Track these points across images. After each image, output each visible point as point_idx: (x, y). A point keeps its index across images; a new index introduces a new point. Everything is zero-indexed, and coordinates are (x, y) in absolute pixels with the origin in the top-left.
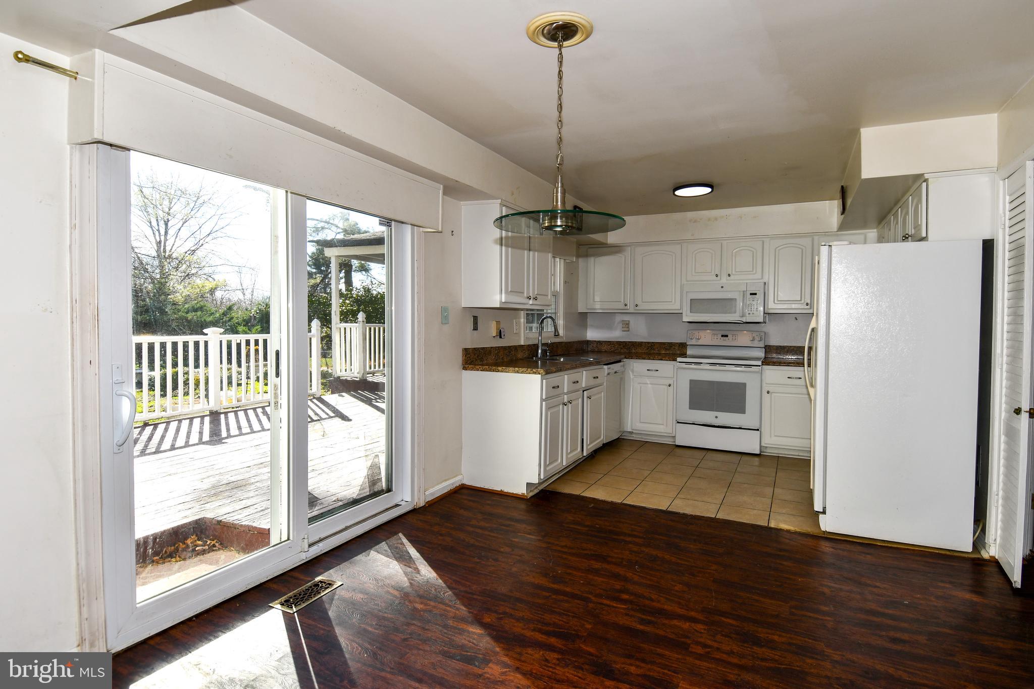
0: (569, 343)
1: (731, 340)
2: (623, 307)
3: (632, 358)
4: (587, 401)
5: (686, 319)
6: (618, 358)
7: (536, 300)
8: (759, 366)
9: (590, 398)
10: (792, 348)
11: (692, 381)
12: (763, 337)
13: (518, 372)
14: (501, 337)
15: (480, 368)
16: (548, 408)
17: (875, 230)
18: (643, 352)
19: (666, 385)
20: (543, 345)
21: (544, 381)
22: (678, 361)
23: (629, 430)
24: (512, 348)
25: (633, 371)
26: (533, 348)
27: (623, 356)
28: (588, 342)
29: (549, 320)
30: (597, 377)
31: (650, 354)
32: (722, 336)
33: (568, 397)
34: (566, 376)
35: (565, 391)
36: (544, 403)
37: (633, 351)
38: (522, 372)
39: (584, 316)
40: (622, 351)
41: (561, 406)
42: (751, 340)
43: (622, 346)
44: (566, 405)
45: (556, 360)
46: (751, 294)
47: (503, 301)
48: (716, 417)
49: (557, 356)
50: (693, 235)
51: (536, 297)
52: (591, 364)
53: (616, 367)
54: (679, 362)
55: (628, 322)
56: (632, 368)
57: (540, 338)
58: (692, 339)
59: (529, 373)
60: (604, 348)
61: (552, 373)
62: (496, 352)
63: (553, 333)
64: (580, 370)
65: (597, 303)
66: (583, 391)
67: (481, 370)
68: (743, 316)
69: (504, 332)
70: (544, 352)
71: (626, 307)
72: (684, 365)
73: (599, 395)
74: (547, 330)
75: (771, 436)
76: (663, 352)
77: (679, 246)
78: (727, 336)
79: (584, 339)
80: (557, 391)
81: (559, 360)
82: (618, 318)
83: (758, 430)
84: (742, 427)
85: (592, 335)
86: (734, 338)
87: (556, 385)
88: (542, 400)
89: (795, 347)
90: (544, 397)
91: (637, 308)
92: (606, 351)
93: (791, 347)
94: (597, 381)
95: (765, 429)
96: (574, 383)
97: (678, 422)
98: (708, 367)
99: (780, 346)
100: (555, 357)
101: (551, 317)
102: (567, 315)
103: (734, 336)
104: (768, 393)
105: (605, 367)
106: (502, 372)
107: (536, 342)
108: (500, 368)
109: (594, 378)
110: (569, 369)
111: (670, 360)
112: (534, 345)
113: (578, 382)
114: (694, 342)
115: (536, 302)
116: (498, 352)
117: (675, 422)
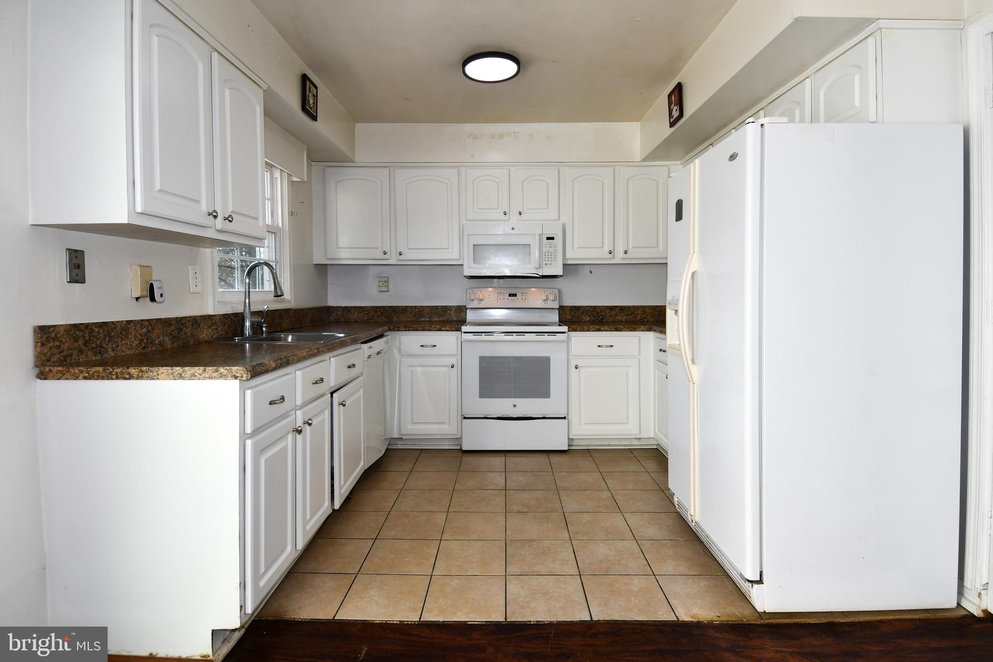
0: (302, 310)
1: (520, 300)
2: (380, 255)
3: (398, 330)
4: (339, 411)
5: (468, 272)
6: (379, 330)
7: (230, 221)
8: (564, 333)
9: (344, 405)
10: (588, 308)
11: (482, 359)
12: (557, 295)
13: (181, 377)
14: (153, 299)
15: (82, 372)
16: (259, 451)
17: (680, 162)
18: (409, 320)
19: (448, 366)
20: (254, 314)
21: (249, 393)
22: (463, 330)
23: (396, 436)
24: (183, 322)
25: (400, 350)
26: (234, 321)
27: (386, 328)
28: (329, 309)
29: (266, 268)
30: (354, 365)
31: (418, 323)
32: (510, 295)
33: (304, 414)
34: (299, 373)
35: (299, 402)
36: (249, 443)
37: (395, 319)
38: (193, 377)
39: (322, 269)
40: (380, 320)
41: (290, 437)
42: (545, 300)
43: (379, 313)
44: (300, 432)
45: (280, 339)
46: (548, 238)
47: (139, 209)
48: (515, 406)
49: (282, 331)
50: (473, 156)
51: (230, 216)
52: (342, 344)
53: (378, 344)
54: (465, 333)
55: (386, 279)
56: (397, 344)
57: (247, 301)
58: (473, 300)
59: (210, 378)
60: (355, 316)
61: (267, 371)
62: (144, 330)
63: (273, 294)
64: (326, 356)
65: (342, 250)
66: (332, 394)
67: (85, 378)
68: (539, 268)
69: (160, 288)
70: (257, 327)
71: (386, 257)
72: (470, 337)
73: (357, 396)
74: (263, 288)
75: (580, 425)
76: (436, 320)
77: (456, 170)
78: (515, 295)
79: (323, 305)
80: (281, 408)
81: (286, 339)
82: (373, 271)
83: (565, 418)
84: (547, 416)
85: (336, 298)
86: (524, 297)
87: (276, 396)
88: (244, 436)
89: (590, 306)
90: (249, 430)
91: (402, 257)
92: (356, 321)
93: (586, 307)
94: (354, 372)
95: (573, 417)
96: (316, 383)
97: (465, 418)
98: (503, 337)
99: (575, 307)
100: (277, 335)
101: (267, 264)
102: (296, 268)
103: (524, 295)
104: (576, 368)
105: (365, 346)
106: (138, 378)
107: (240, 309)
108: (133, 371)
109: (349, 367)
110: (304, 358)
111: (453, 331)
112: (236, 315)
113: (322, 380)
114: (475, 304)
115: (228, 226)
116: (149, 331)
117: (460, 417)
